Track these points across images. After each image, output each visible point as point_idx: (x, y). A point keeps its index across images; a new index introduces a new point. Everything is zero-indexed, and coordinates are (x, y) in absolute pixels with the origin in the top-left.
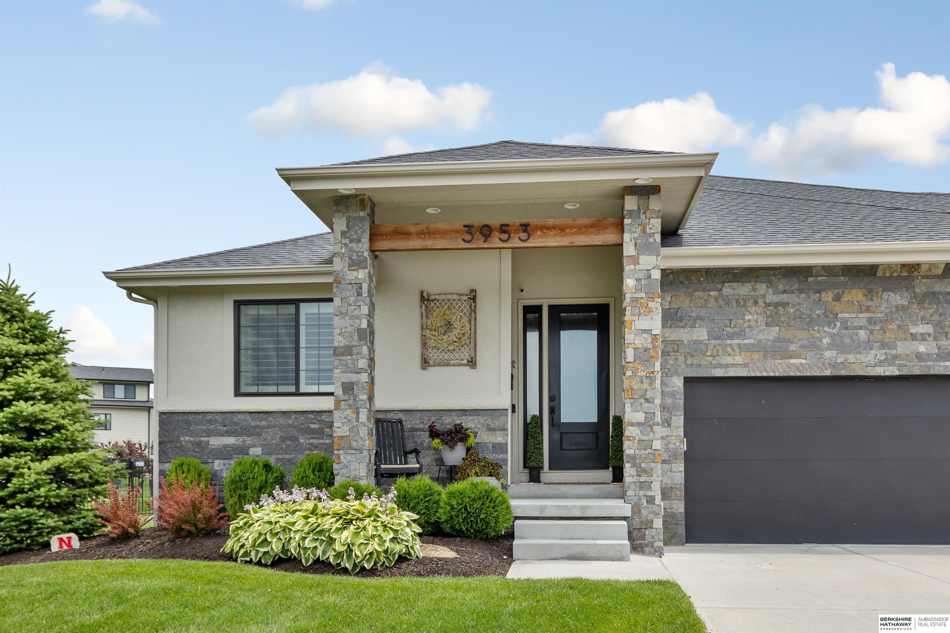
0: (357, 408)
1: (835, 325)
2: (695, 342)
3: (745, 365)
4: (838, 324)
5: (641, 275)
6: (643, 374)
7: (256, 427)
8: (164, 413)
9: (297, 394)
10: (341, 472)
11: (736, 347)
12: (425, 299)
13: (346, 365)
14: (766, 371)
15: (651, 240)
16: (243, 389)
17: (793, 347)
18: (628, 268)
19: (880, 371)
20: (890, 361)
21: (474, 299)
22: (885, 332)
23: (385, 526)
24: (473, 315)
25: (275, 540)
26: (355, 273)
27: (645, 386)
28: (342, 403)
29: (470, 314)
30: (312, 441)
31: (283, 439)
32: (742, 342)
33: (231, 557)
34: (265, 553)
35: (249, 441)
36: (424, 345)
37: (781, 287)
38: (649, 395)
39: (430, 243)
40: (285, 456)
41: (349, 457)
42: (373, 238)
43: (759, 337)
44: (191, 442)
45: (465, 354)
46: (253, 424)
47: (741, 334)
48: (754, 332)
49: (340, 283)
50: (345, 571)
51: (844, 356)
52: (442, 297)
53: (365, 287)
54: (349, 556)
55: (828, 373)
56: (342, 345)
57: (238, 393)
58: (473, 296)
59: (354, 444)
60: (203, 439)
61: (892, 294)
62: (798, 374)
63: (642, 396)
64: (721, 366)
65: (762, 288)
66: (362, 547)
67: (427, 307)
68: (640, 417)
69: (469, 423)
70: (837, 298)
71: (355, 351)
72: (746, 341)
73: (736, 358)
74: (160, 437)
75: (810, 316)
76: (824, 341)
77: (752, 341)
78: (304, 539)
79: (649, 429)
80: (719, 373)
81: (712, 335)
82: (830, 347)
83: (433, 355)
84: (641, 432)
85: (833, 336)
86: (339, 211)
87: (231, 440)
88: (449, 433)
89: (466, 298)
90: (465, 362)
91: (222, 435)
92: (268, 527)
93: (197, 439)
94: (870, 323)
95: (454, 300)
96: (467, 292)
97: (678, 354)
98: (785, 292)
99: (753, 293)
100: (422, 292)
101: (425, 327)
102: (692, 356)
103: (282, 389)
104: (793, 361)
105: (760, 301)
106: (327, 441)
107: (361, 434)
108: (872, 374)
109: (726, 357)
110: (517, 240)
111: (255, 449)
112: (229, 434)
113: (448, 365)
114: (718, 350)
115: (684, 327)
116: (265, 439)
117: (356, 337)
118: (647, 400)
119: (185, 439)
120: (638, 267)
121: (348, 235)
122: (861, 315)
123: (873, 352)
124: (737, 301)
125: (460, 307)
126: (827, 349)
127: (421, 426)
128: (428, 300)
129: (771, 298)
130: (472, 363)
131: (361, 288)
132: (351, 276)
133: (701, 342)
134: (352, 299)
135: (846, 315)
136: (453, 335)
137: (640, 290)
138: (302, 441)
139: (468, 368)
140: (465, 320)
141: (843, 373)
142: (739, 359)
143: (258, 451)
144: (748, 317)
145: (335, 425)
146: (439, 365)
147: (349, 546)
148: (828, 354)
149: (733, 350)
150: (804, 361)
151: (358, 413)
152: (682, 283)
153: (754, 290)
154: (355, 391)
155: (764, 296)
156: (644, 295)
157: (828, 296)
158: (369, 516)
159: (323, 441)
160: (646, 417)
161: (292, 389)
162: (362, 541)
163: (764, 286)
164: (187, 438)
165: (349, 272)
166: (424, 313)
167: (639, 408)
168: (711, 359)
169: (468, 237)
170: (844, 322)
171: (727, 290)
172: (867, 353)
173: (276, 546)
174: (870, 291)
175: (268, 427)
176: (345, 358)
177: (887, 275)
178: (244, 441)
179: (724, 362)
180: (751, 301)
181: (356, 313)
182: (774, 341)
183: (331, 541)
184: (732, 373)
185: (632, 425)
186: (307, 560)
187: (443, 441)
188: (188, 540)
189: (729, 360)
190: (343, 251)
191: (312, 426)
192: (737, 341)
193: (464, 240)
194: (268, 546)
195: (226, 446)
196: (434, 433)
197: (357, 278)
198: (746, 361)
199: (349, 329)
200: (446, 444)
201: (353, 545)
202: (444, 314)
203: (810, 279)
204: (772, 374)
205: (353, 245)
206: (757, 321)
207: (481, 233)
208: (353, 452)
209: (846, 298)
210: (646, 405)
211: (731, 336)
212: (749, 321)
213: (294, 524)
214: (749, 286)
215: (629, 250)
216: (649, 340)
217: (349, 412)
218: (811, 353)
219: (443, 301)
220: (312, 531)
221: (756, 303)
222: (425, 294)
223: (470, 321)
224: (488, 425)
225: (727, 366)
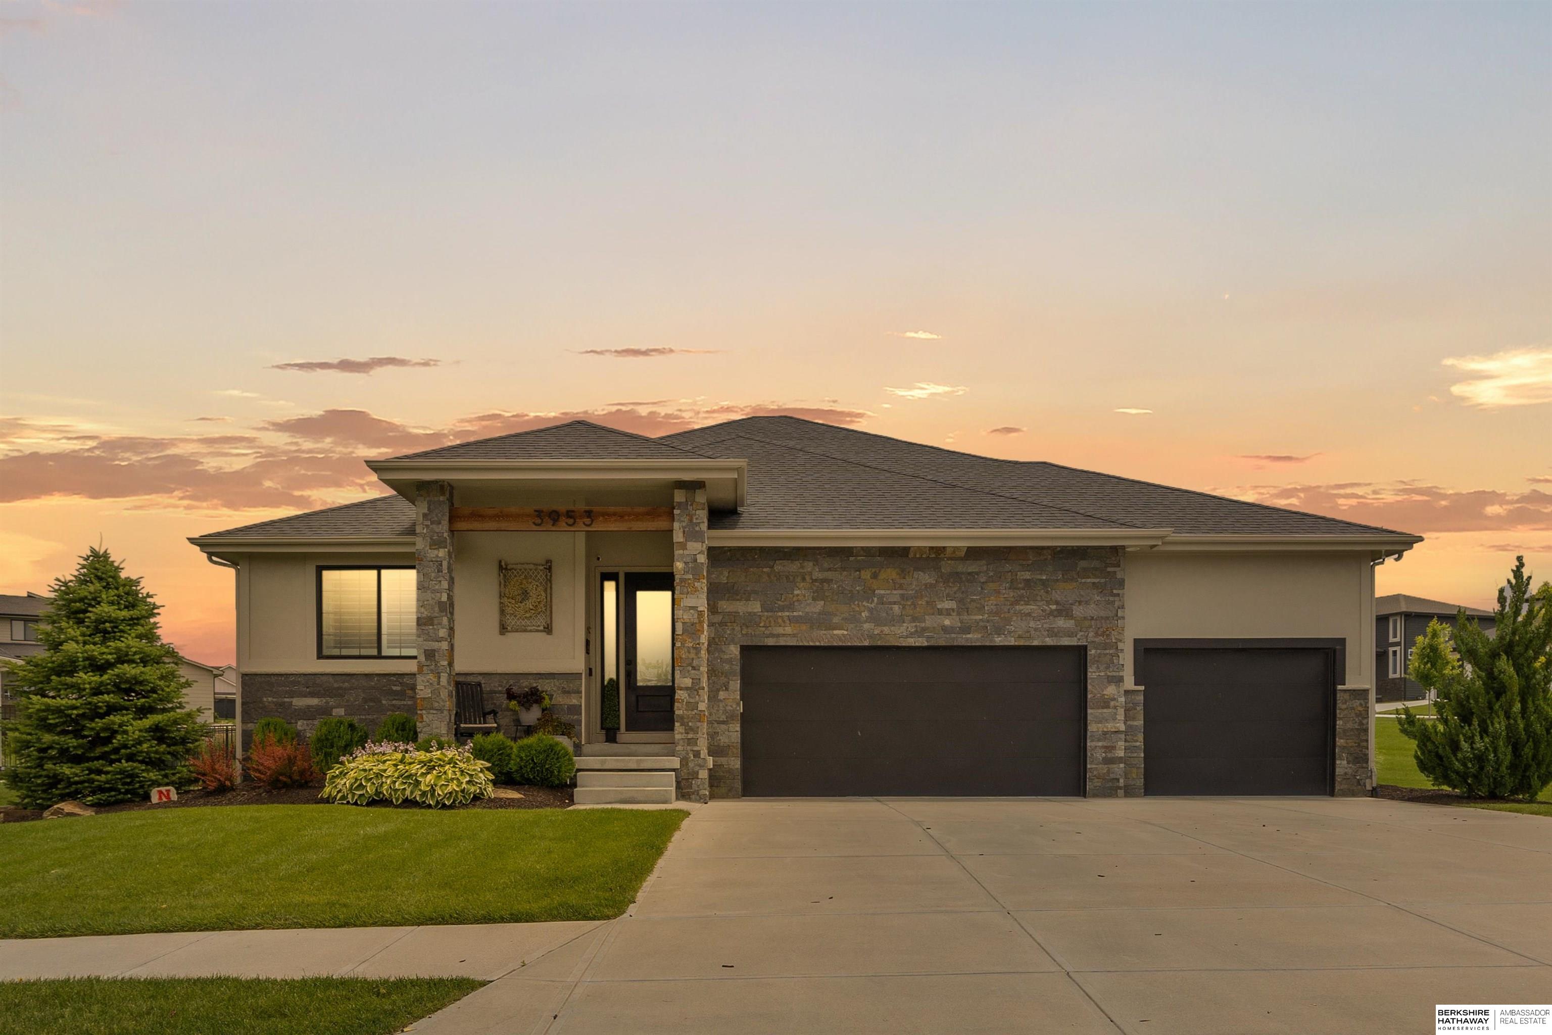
0: (438, 673)
1: (873, 601)
2: (750, 613)
3: (794, 635)
4: (876, 599)
5: (688, 559)
6: (691, 645)
7: (339, 688)
8: (246, 675)
9: (379, 657)
10: (424, 730)
11: (786, 619)
12: (503, 568)
13: (428, 634)
14: (812, 641)
15: (697, 529)
16: (326, 652)
17: (836, 620)
18: (678, 552)
19: (911, 642)
20: (920, 632)
21: (550, 569)
22: (915, 608)
23: (462, 771)
24: (549, 585)
25: (369, 784)
26: (436, 552)
27: (692, 655)
28: (425, 668)
29: (546, 583)
30: (394, 702)
31: (365, 700)
32: (791, 614)
33: (328, 800)
34: (361, 795)
35: (332, 702)
36: (502, 612)
37: (826, 565)
38: (695, 663)
39: (503, 525)
40: (367, 717)
41: (431, 717)
42: (452, 519)
43: (806, 610)
44: (274, 702)
45: (541, 621)
46: (336, 685)
47: (790, 607)
48: (802, 605)
49: (422, 560)
50: (430, 806)
51: (880, 628)
52: (519, 566)
53: (445, 564)
54: (433, 795)
55: (866, 643)
56: (424, 616)
57: (320, 656)
58: (548, 566)
59: (436, 705)
60: (286, 700)
61: (922, 574)
62: (841, 644)
63: (690, 665)
64: (772, 635)
65: (809, 566)
66: (444, 787)
67: (505, 576)
68: (688, 682)
69: (544, 686)
70: (875, 576)
71: (436, 622)
72: (795, 614)
73: (786, 628)
74: (242, 698)
75: (851, 591)
76: (863, 614)
77: (801, 613)
78: (395, 782)
79: (696, 693)
80: (771, 642)
81: (764, 608)
82: (869, 620)
83: (511, 621)
84: (689, 695)
85: (871, 610)
86: (422, 496)
87: (314, 701)
88: (526, 695)
89: (542, 568)
90: (542, 628)
91: (305, 697)
92: (363, 774)
93: (280, 700)
94: (903, 599)
95: (531, 570)
96: (544, 563)
97: (735, 624)
98: (829, 569)
99: (801, 570)
100: (500, 562)
101: (503, 595)
102: (747, 627)
103: (364, 652)
104: (836, 632)
105: (808, 578)
106: (409, 703)
107: (442, 696)
108: (904, 645)
109: (777, 628)
110: (581, 524)
111: (338, 710)
112: (312, 695)
113: (525, 631)
114: (770, 622)
115: (740, 600)
116: (348, 701)
117: (437, 609)
118: (694, 668)
119: (268, 700)
120: (686, 552)
121: (429, 517)
122: (895, 592)
123: (905, 624)
124: (787, 577)
125: (536, 576)
126: (866, 622)
127: (500, 688)
128: (506, 569)
129: (817, 575)
130: (548, 630)
131: (441, 565)
132: (432, 554)
133: (755, 614)
134: (433, 575)
135: (882, 592)
136: (529, 604)
137: (688, 572)
138: (384, 702)
139: (544, 634)
140: (541, 588)
141: (879, 643)
142: (788, 630)
143: (341, 711)
144: (796, 592)
145: (418, 687)
146: (517, 631)
147: (432, 787)
148: (866, 626)
149: (784, 621)
150: (845, 633)
151: (439, 677)
152: (738, 560)
153: (802, 567)
154: (437, 657)
155: (811, 573)
156: (691, 577)
157: (866, 574)
158: (449, 764)
159: (405, 703)
160: (693, 683)
161: (374, 652)
162: (443, 783)
163: (811, 564)
164: (270, 699)
165: (430, 551)
166: (502, 582)
167: (687, 674)
168: (763, 629)
169: (539, 521)
170: (881, 597)
171: (778, 567)
172: (900, 626)
173: (370, 789)
174: (903, 571)
175: (350, 689)
176: (427, 628)
177: (918, 556)
178: (327, 703)
179: (775, 632)
180: (799, 578)
181: (437, 587)
182: (819, 614)
183: (418, 783)
184: (782, 642)
185: (681, 689)
186: (397, 800)
187: (519, 702)
188: (284, 791)
189: (780, 630)
190: (425, 531)
191: (394, 688)
192: (787, 614)
193: (534, 523)
194: (363, 789)
195: (309, 707)
196: (511, 696)
197: (437, 556)
198: (795, 632)
199: (431, 602)
200: (523, 705)
201: (436, 785)
202: (521, 584)
203: (851, 559)
204: (818, 644)
205: (434, 526)
206: (805, 596)
207: (550, 517)
208: (434, 712)
209: (883, 575)
210: (693, 671)
211: (782, 609)
212: (798, 595)
213: (385, 771)
214: (797, 563)
215: (678, 537)
216: (696, 616)
217: (431, 676)
218: (852, 626)
219: (520, 570)
220: (402, 776)
221: (804, 579)
222: (503, 564)
223: (545, 590)
224: (563, 688)
225: (778, 636)
